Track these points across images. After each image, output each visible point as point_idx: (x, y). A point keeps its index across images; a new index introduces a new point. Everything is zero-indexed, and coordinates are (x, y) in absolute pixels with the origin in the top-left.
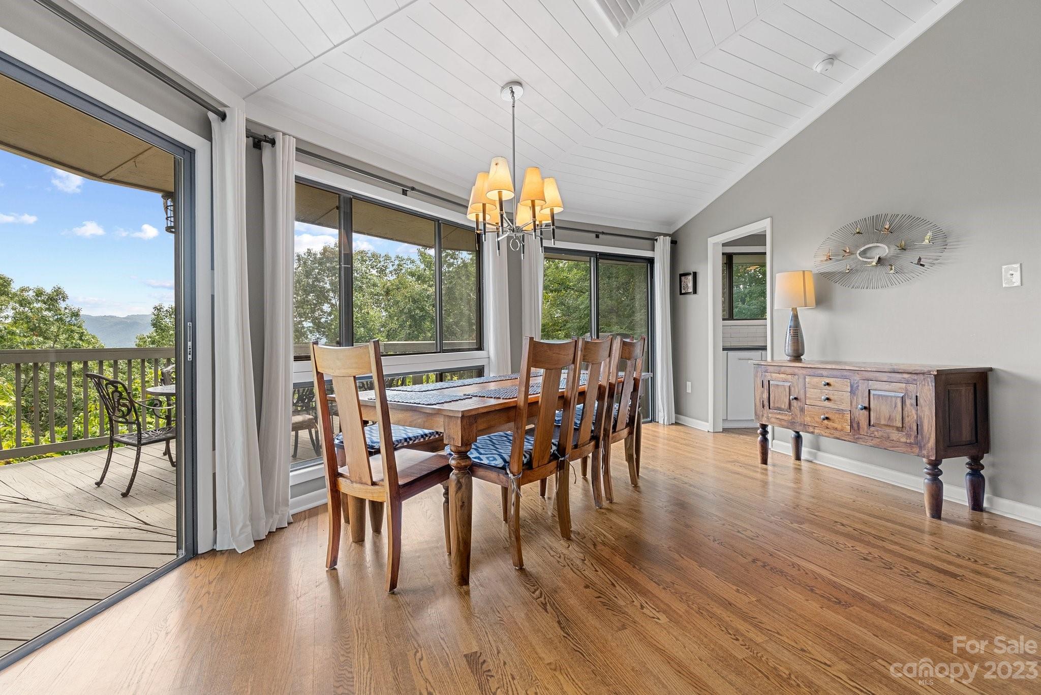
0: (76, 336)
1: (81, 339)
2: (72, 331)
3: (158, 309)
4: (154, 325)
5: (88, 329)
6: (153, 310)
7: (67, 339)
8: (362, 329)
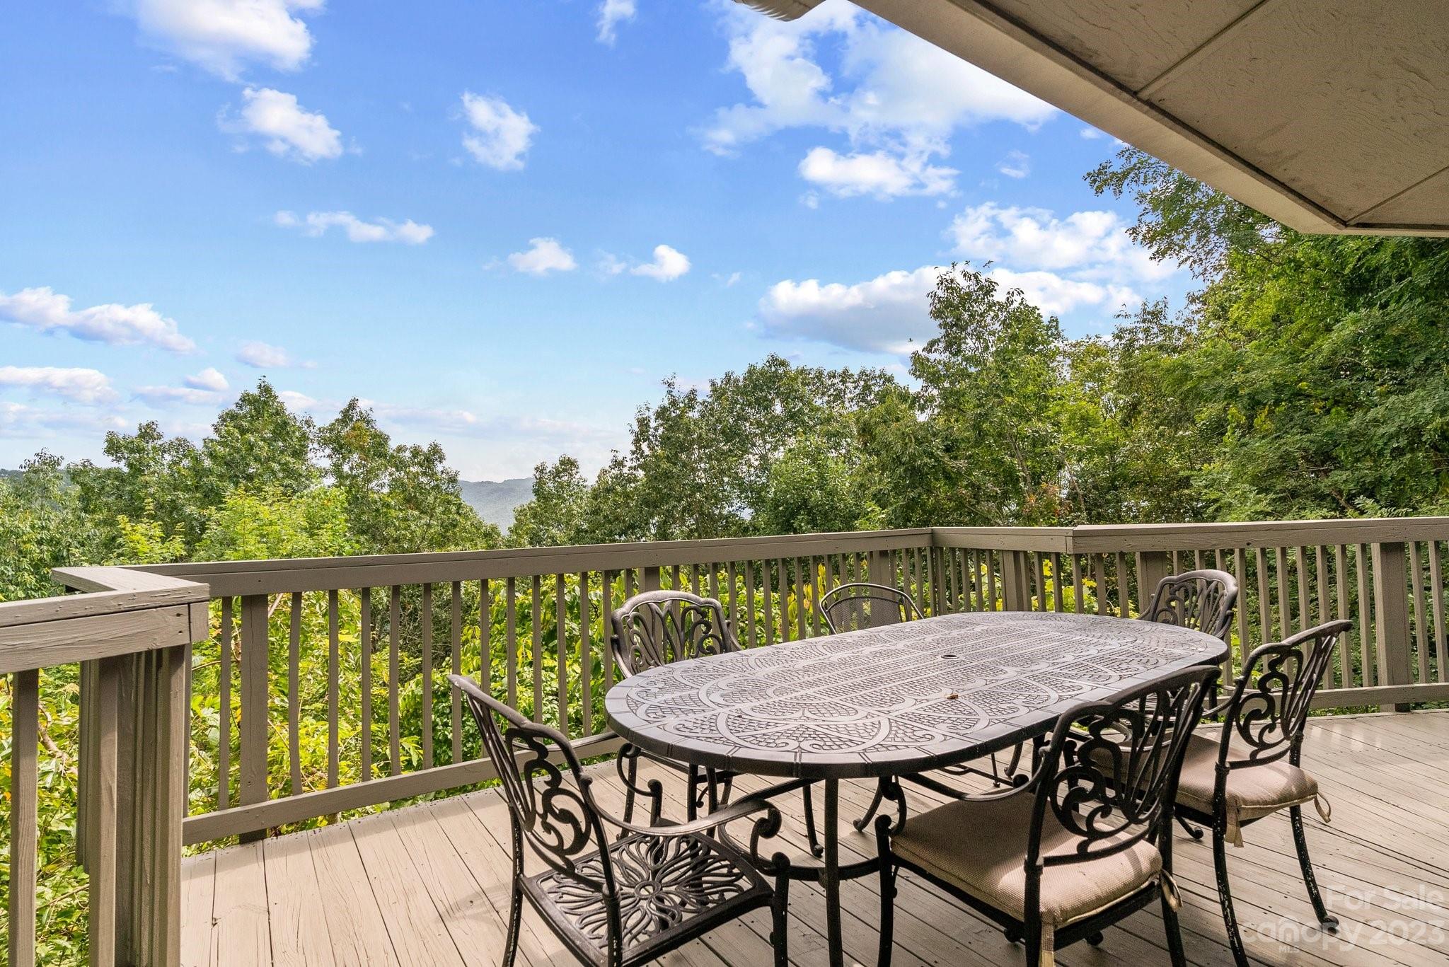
0: (454, 509)
1: (458, 513)
2: (449, 502)
3: (540, 470)
4: (536, 492)
5: (466, 499)
6: (534, 472)
7: (443, 513)
8: (818, 493)
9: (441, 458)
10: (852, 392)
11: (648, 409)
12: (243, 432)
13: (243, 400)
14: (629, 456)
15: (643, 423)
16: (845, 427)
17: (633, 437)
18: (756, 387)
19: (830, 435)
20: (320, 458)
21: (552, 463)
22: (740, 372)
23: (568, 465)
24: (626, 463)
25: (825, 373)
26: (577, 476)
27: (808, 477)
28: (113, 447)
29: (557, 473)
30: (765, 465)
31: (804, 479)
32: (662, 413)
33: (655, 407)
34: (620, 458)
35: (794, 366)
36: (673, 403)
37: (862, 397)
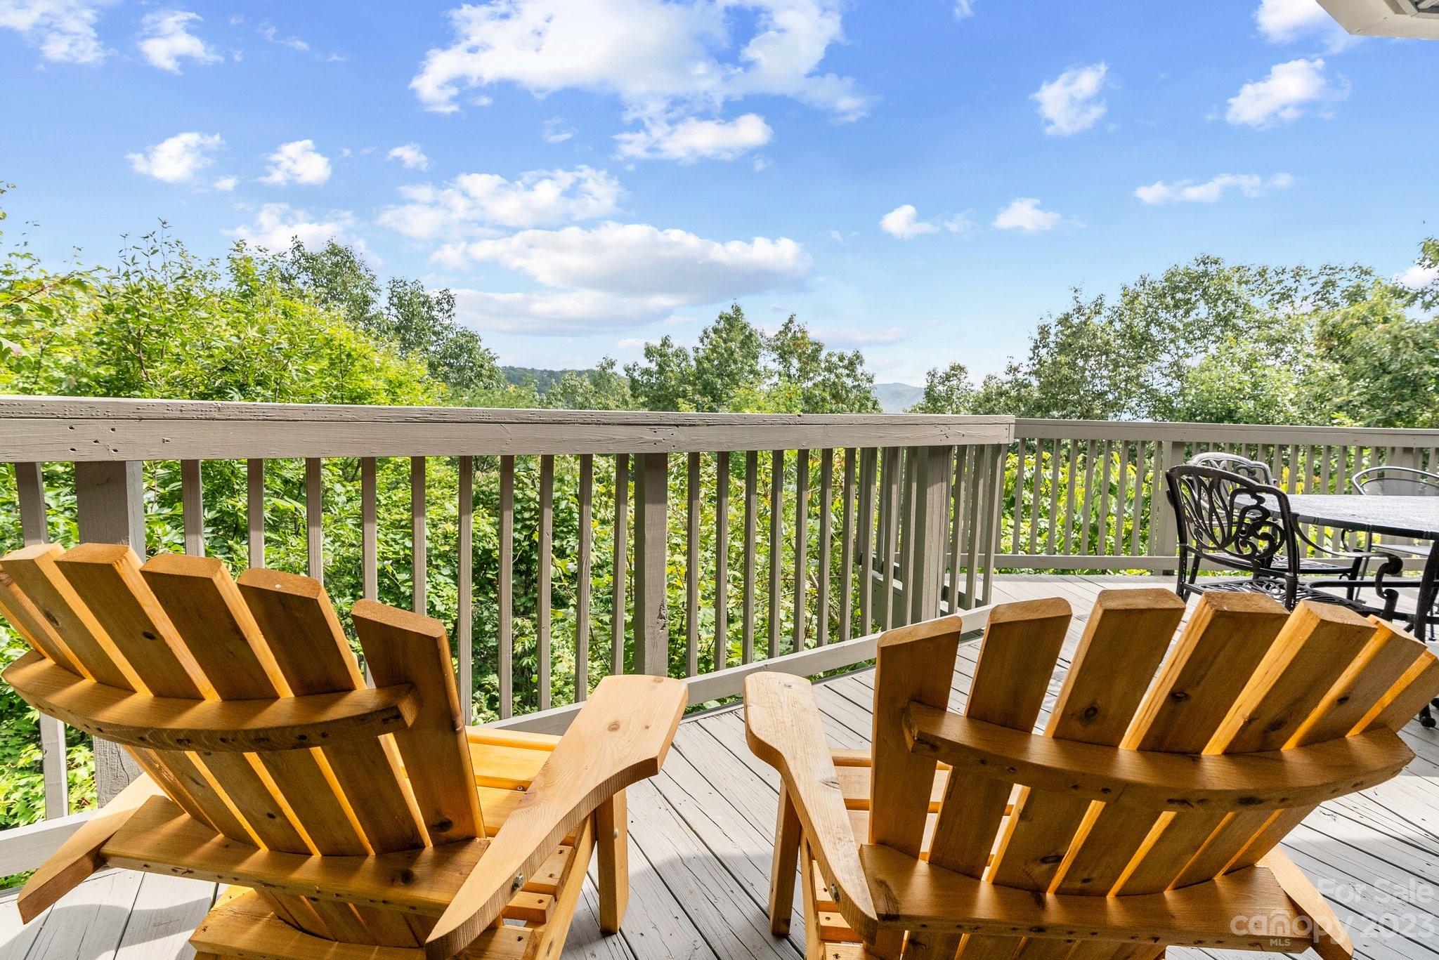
3: (932, 374)
4: (927, 395)
6: (926, 377)
9: (861, 363)
10: (1306, 288)
11: (1050, 316)
12: (725, 342)
13: (721, 318)
14: (1026, 362)
15: (1044, 331)
16: (1295, 331)
17: (1032, 345)
18: (1175, 288)
19: (1271, 341)
20: (768, 361)
21: (943, 368)
22: (1157, 276)
23: (958, 370)
24: (1021, 369)
25: (1271, 269)
26: (966, 381)
27: (1238, 386)
28: (649, 353)
29: (948, 378)
30: (1178, 372)
31: (1233, 388)
32: (1065, 321)
33: (1059, 315)
34: (1015, 364)
35: (1228, 265)
36: (1079, 310)
37: (1323, 294)
